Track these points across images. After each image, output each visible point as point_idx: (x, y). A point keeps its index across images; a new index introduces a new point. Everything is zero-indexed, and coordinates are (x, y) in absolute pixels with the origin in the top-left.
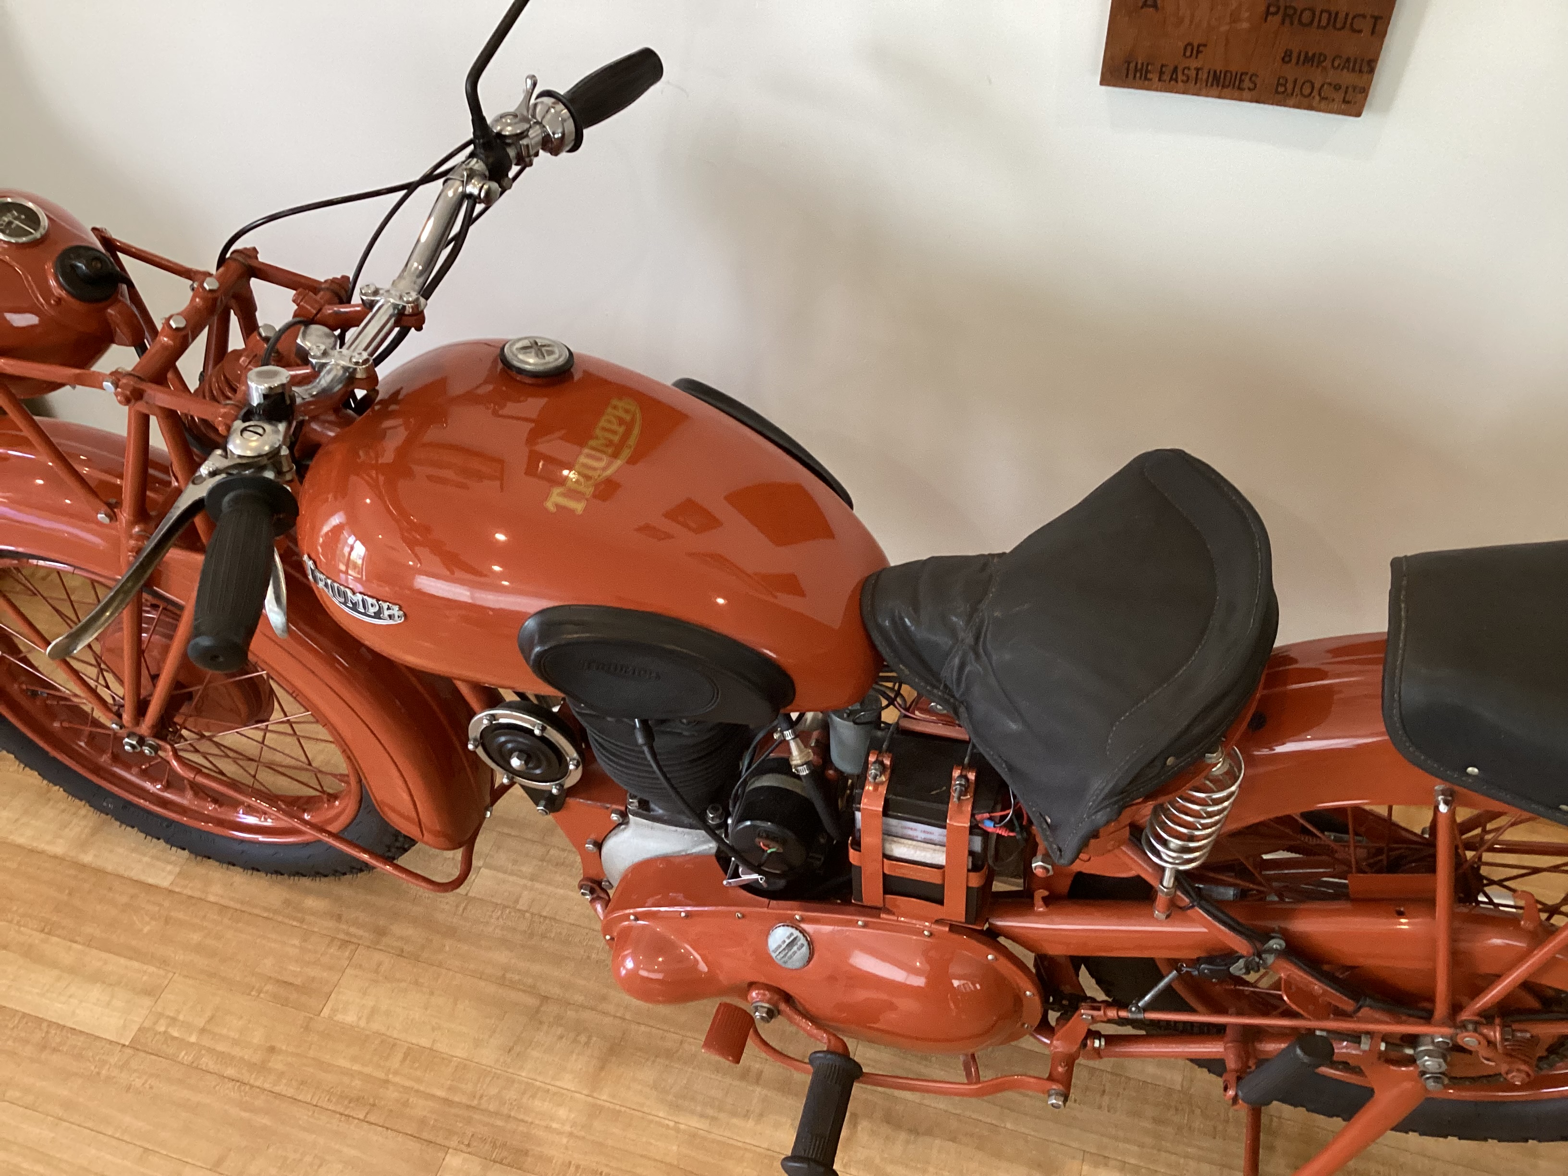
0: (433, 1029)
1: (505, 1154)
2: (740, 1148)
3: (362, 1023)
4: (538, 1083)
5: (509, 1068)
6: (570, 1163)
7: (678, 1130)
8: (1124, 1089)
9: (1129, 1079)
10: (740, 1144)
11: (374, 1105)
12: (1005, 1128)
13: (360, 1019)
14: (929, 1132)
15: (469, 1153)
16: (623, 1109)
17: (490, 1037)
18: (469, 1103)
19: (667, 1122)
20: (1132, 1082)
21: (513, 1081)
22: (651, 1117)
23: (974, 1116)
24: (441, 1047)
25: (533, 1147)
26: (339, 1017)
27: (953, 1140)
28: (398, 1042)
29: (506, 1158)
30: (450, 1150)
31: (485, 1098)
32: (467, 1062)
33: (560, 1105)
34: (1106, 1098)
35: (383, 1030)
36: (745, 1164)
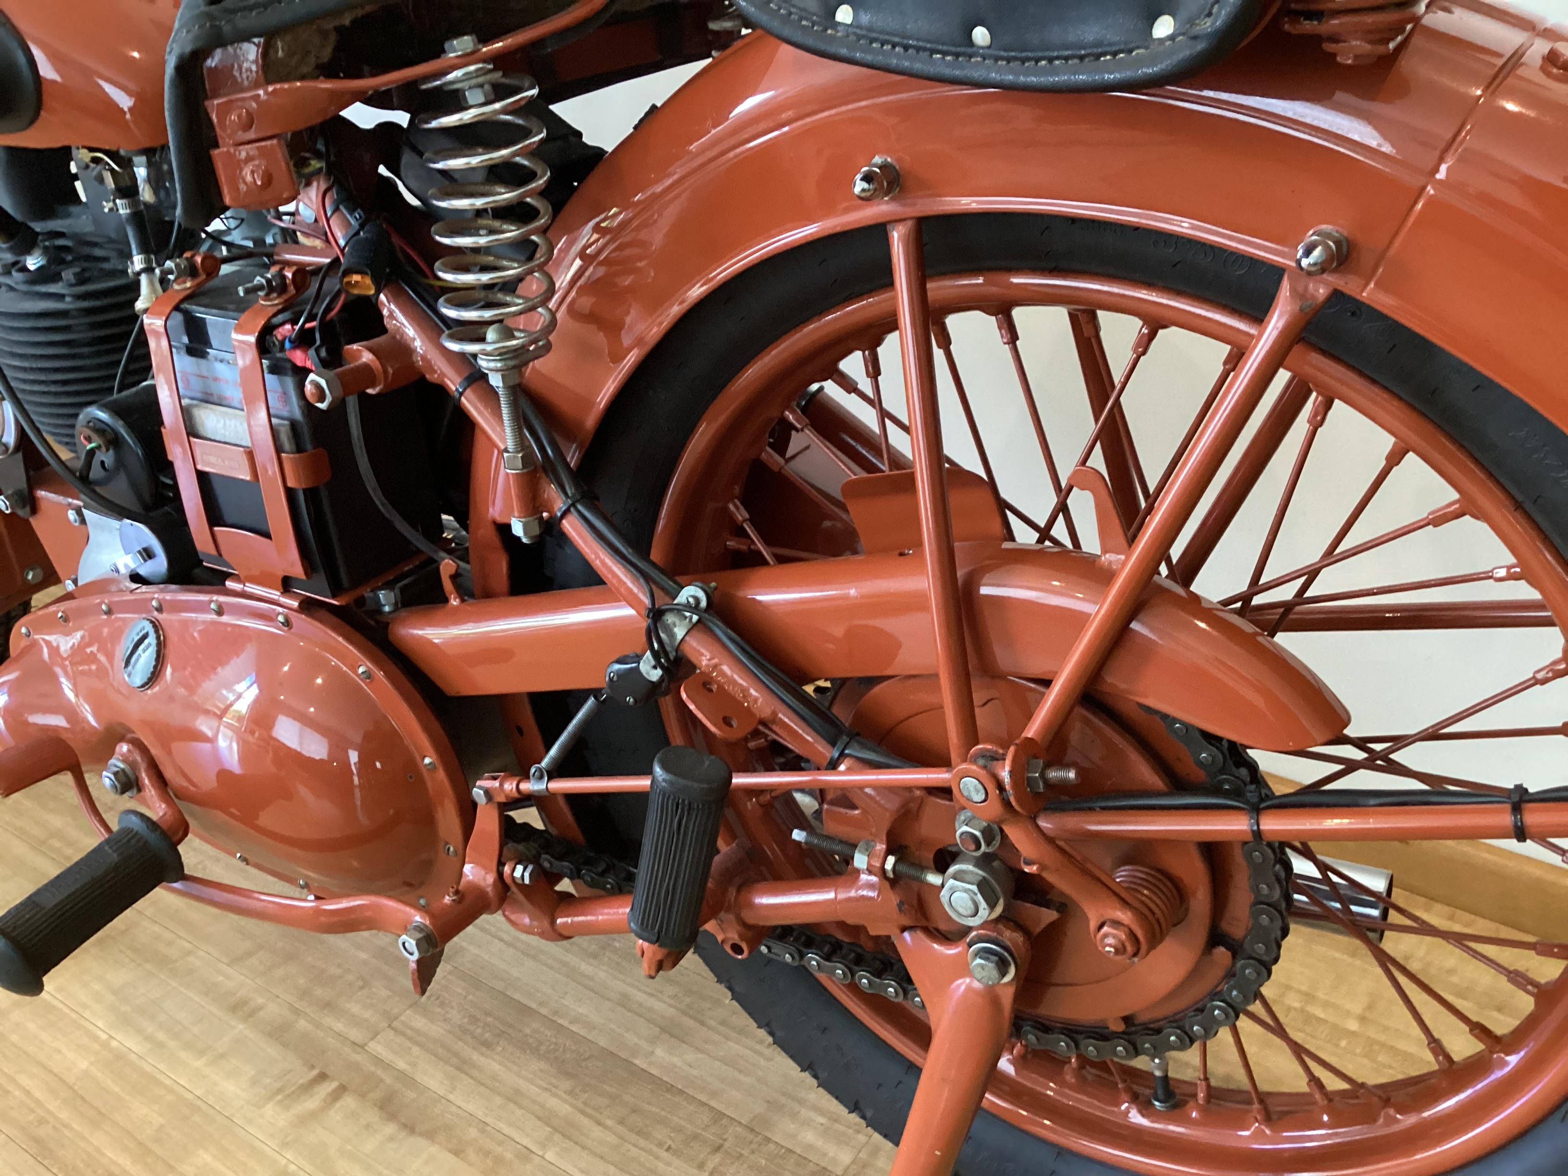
2: (166, 1087)
8: (753, 1152)
9: (768, 1140)
10: (168, 1082)
12: (543, 1157)
14: (430, 1135)
20: (771, 1146)
23: (507, 1130)
27: (457, 1153)
34: (717, 1158)
36: (156, 1107)
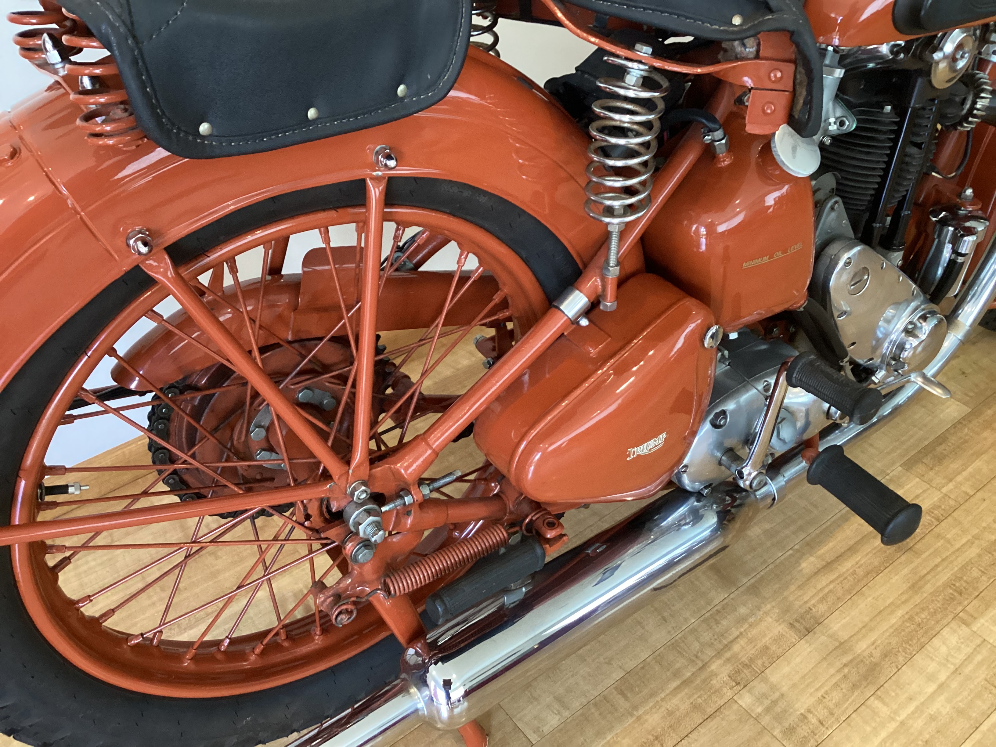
0: (609, 663)
1: (759, 662)
3: (566, 714)
4: (707, 615)
5: (681, 628)
6: (790, 624)
7: (798, 551)
11: (657, 738)
13: (559, 713)
15: (745, 687)
16: (762, 573)
17: (643, 628)
18: (698, 668)
19: (788, 553)
21: (696, 630)
22: (778, 561)
24: (630, 664)
25: (764, 641)
26: (546, 729)
28: (605, 693)
29: (763, 663)
30: (735, 698)
31: (699, 654)
32: (657, 653)
33: (735, 610)
35: (584, 701)
